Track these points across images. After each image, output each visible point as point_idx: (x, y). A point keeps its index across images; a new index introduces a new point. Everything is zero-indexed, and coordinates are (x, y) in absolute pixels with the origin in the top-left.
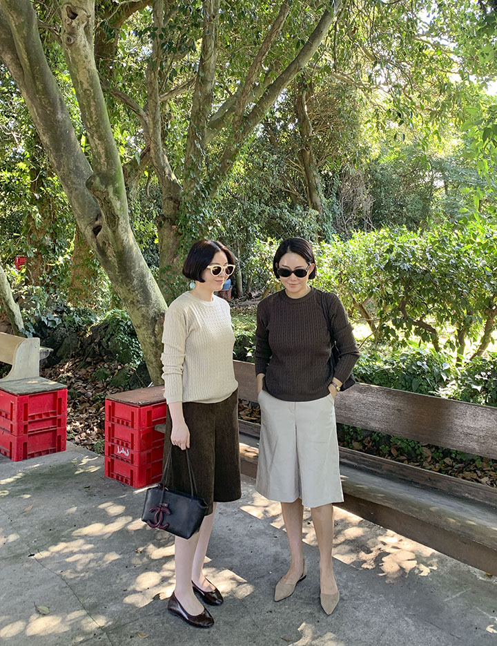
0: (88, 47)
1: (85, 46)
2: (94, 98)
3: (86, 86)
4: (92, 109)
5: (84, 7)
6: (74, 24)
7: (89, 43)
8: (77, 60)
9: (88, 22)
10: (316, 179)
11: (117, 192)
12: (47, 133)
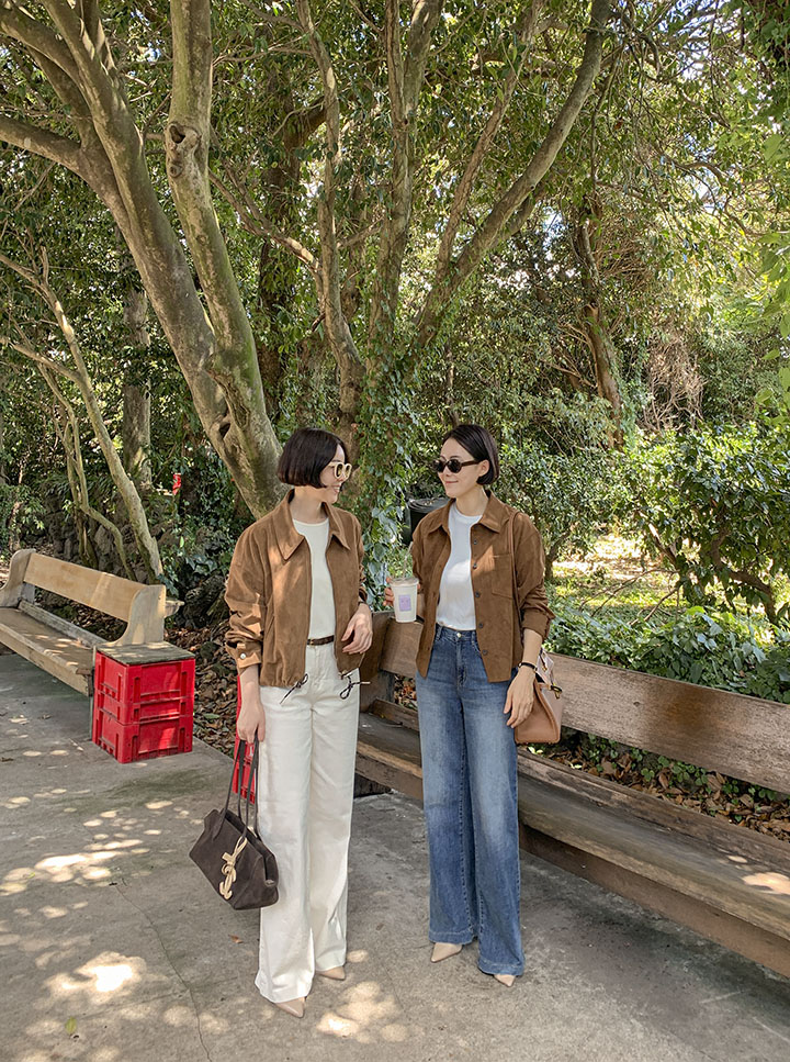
0: (200, 179)
1: (196, 177)
2: (210, 247)
3: (198, 231)
4: (209, 262)
5: (194, 126)
6: (179, 149)
7: (203, 173)
8: (185, 197)
9: (200, 145)
10: (609, 352)
11: (246, 375)
12: (160, 297)
